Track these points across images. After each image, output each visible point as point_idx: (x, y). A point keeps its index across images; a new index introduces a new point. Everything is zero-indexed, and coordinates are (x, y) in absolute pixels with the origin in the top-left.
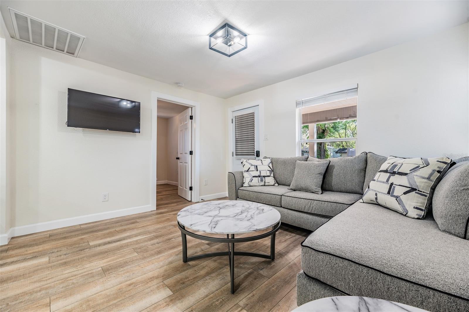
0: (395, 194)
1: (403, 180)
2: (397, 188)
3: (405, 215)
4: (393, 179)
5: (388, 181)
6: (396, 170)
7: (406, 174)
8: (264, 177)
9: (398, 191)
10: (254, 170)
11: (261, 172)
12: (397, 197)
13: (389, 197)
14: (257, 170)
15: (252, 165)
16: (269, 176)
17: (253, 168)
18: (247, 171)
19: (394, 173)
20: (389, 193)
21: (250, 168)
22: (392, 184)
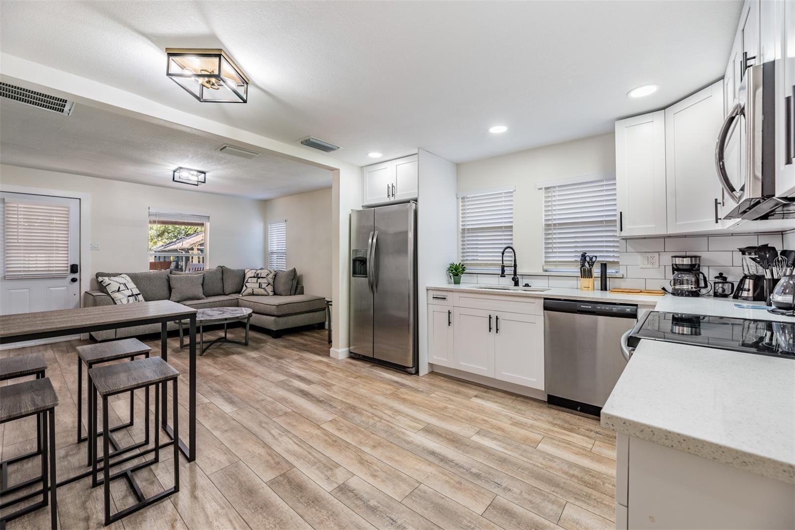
0: (263, 287)
1: (264, 280)
2: (263, 284)
3: (268, 295)
4: (259, 281)
5: (257, 281)
6: (259, 276)
7: (265, 278)
8: (137, 295)
9: (264, 286)
10: (125, 289)
11: (132, 290)
12: (264, 288)
13: (260, 289)
14: (128, 289)
15: (120, 284)
16: (139, 294)
17: (122, 287)
18: (118, 291)
19: (259, 278)
20: (259, 287)
21: (119, 287)
22: (260, 283)
